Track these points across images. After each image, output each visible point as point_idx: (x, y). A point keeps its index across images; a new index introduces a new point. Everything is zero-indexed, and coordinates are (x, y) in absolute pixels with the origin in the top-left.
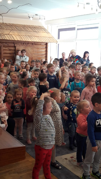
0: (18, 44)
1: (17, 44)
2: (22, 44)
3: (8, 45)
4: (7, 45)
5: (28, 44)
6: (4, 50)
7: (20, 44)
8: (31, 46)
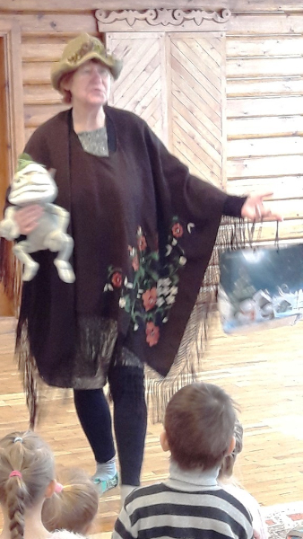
0: (124, 14)
1: (114, 16)
2: (150, 19)
3: (53, 25)
4: (49, 30)
5: (189, 11)
6: (28, 62)
7: (132, 15)
8: (208, 25)
